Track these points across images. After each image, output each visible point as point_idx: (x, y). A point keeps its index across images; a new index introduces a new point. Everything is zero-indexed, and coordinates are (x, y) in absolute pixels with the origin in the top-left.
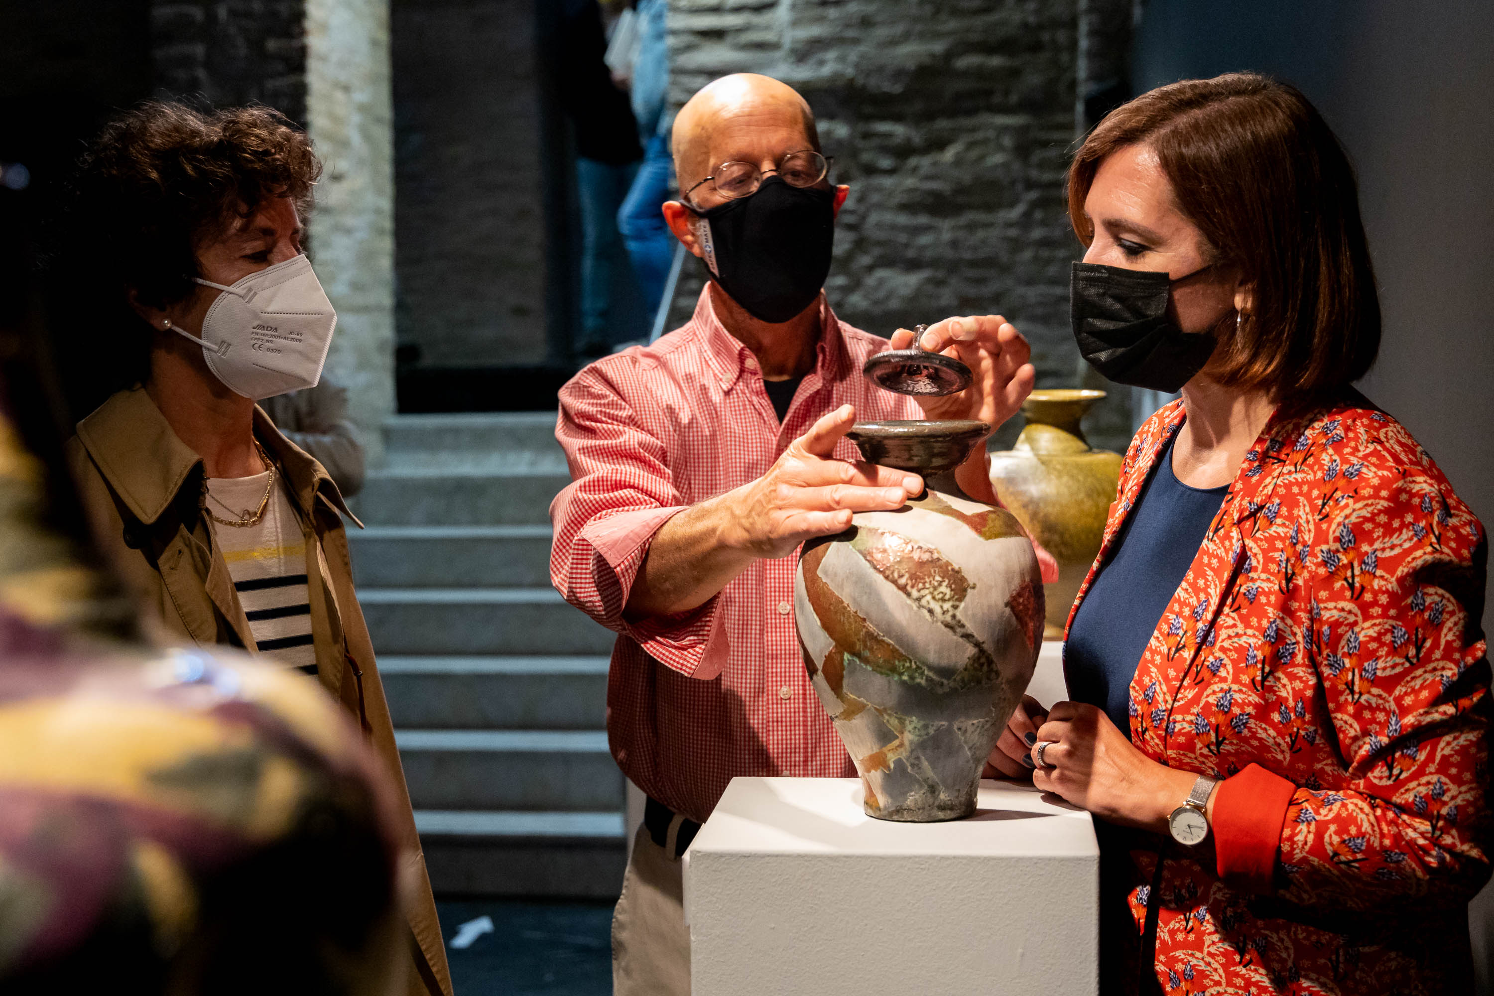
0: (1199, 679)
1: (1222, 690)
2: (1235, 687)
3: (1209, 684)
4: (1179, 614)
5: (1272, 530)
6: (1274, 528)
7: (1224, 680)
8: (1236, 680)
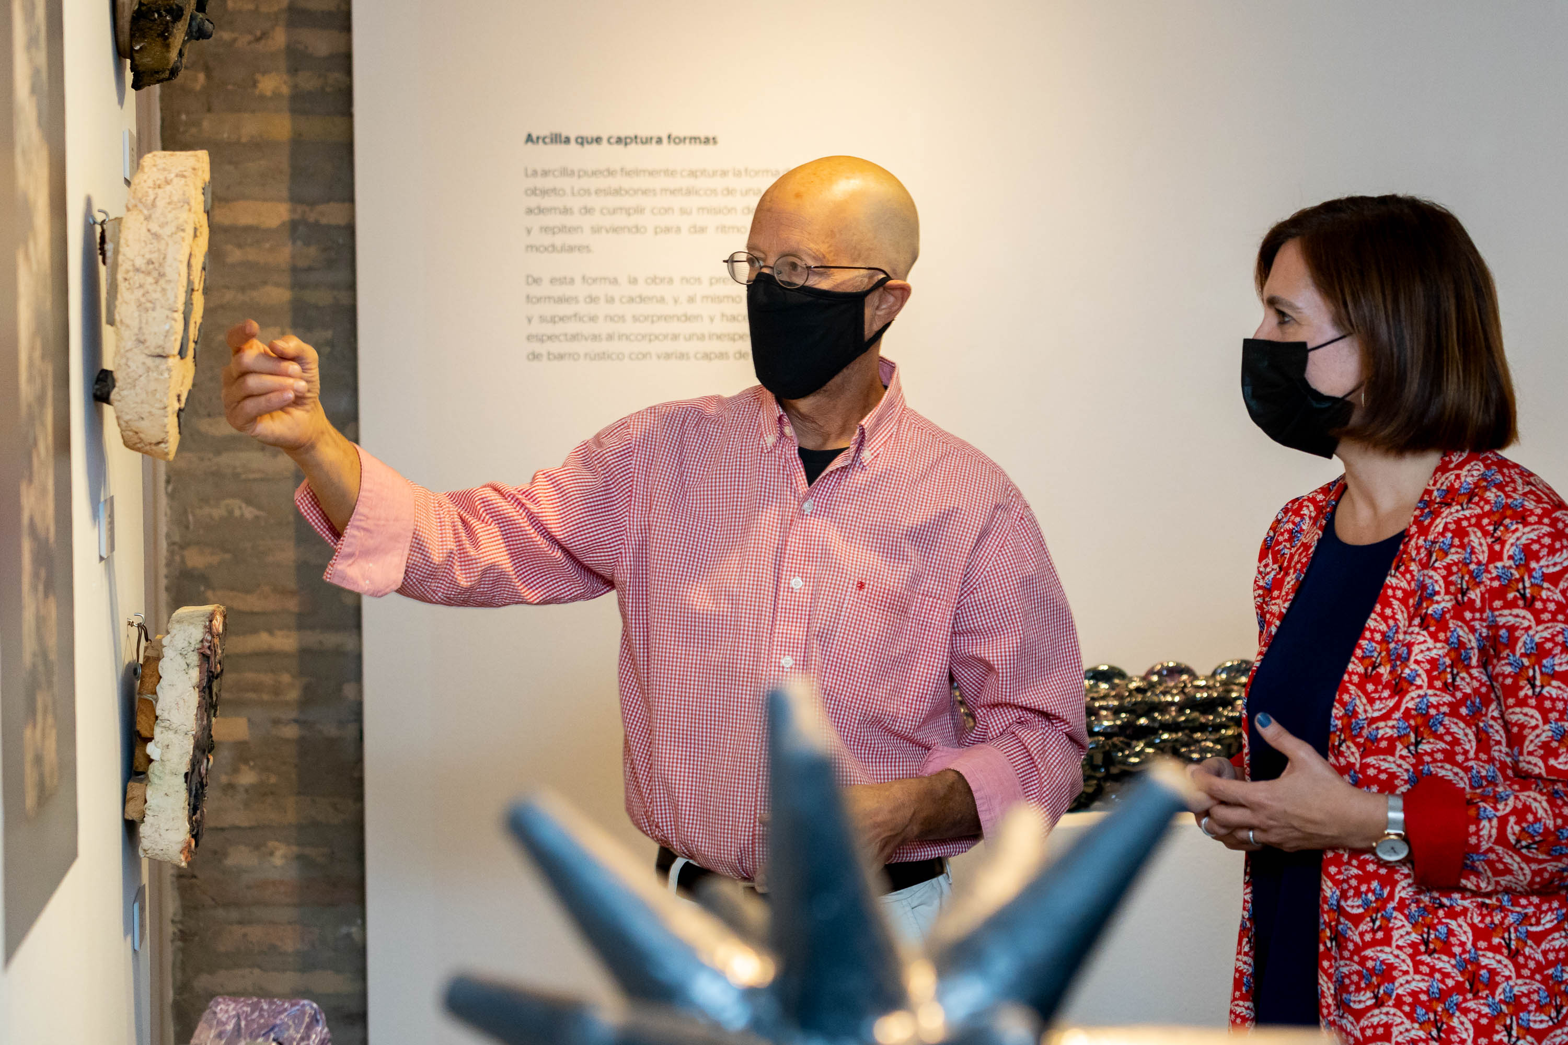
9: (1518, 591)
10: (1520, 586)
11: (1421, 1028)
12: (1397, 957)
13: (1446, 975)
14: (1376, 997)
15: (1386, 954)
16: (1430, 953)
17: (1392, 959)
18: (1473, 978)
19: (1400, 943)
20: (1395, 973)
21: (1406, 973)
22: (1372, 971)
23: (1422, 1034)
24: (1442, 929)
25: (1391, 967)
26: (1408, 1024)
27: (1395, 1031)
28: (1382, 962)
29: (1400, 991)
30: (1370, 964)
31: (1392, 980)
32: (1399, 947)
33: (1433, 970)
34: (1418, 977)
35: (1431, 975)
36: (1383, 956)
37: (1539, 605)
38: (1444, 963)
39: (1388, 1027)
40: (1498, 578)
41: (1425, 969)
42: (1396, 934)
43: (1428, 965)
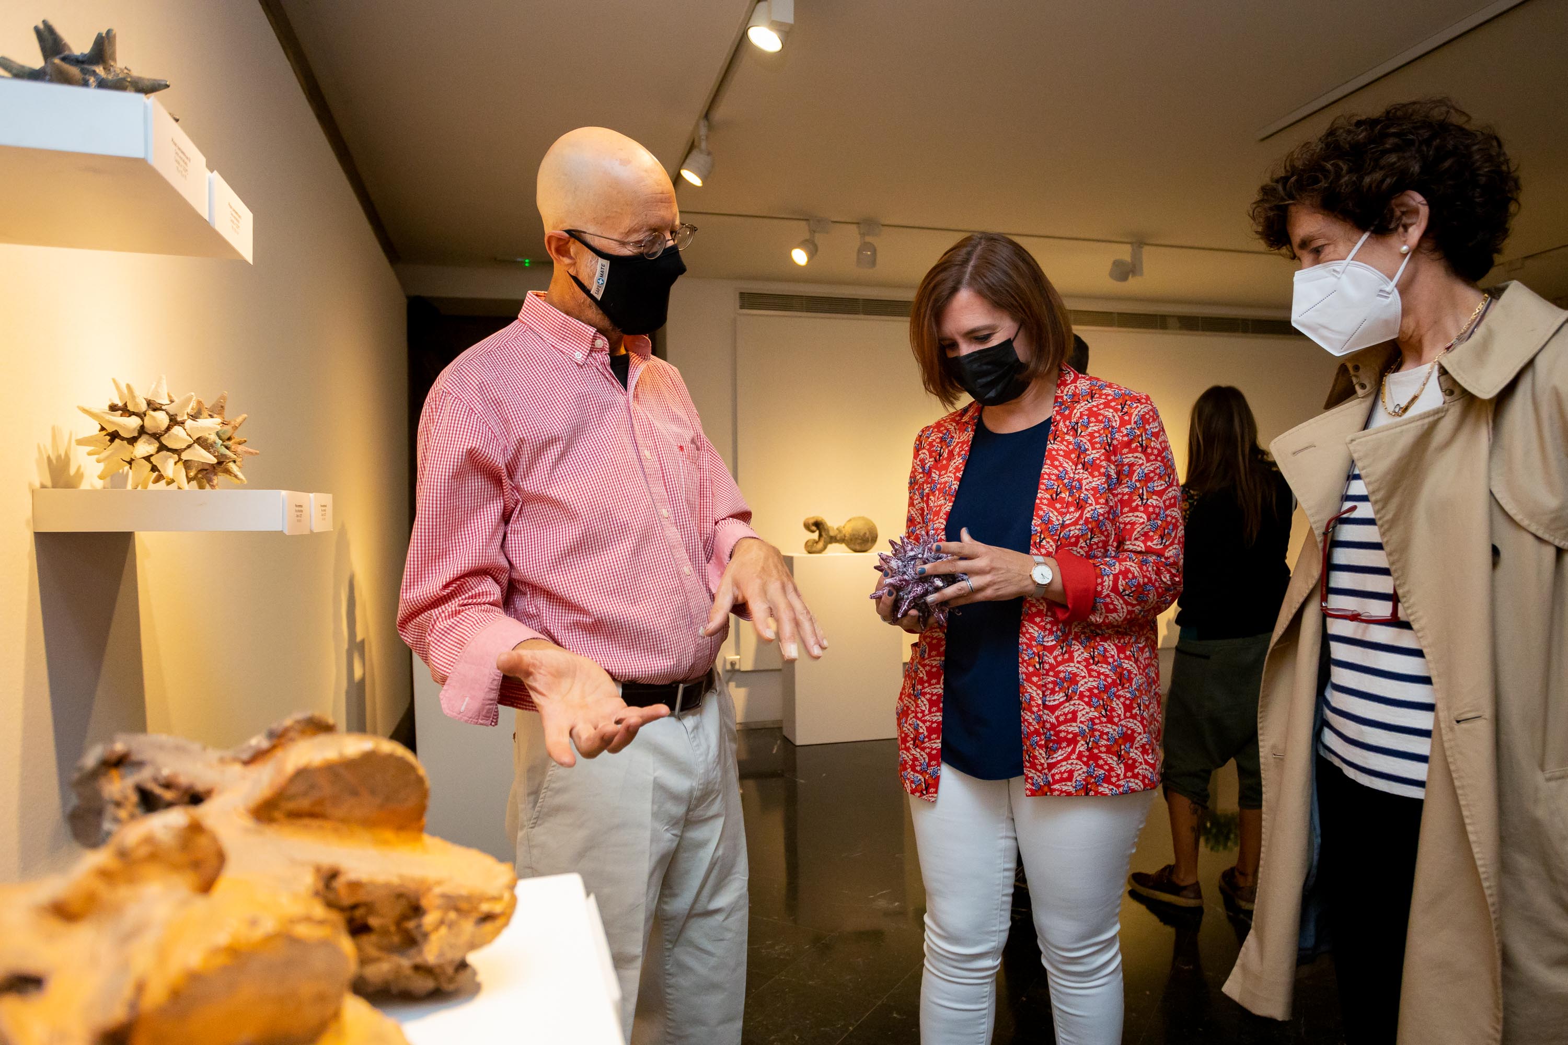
0: (1079, 507)
1: (1092, 510)
2: (1098, 507)
3: (1085, 508)
4: (1050, 479)
5: (1090, 430)
6: (1090, 429)
7: (1091, 505)
8: (1097, 503)
9: (1139, 442)
10: (1140, 439)
11: (1095, 711)
12: (1078, 668)
13: (1107, 676)
14: (1067, 695)
15: (1072, 668)
16: (1096, 663)
17: (1075, 670)
18: (1121, 676)
19: (1079, 659)
20: (1078, 678)
21: (1084, 677)
22: (1063, 680)
23: (1096, 714)
24: (1101, 649)
25: (1075, 675)
26: (1087, 709)
27: (1079, 714)
28: (1070, 673)
29: (1082, 689)
30: (1062, 675)
31: (1077, 683)
32: (1079, 662)
33: (1099, 673)
34: (1091, 679)
35: (1098, 677)
36: (1069, 669)
37: (1149, 451)
38: (1105, 669)
39: (1074, 713)
40: (1127, 435)
41: (1094, 674)
42: (1076, 654)
43: (1095, 671)
